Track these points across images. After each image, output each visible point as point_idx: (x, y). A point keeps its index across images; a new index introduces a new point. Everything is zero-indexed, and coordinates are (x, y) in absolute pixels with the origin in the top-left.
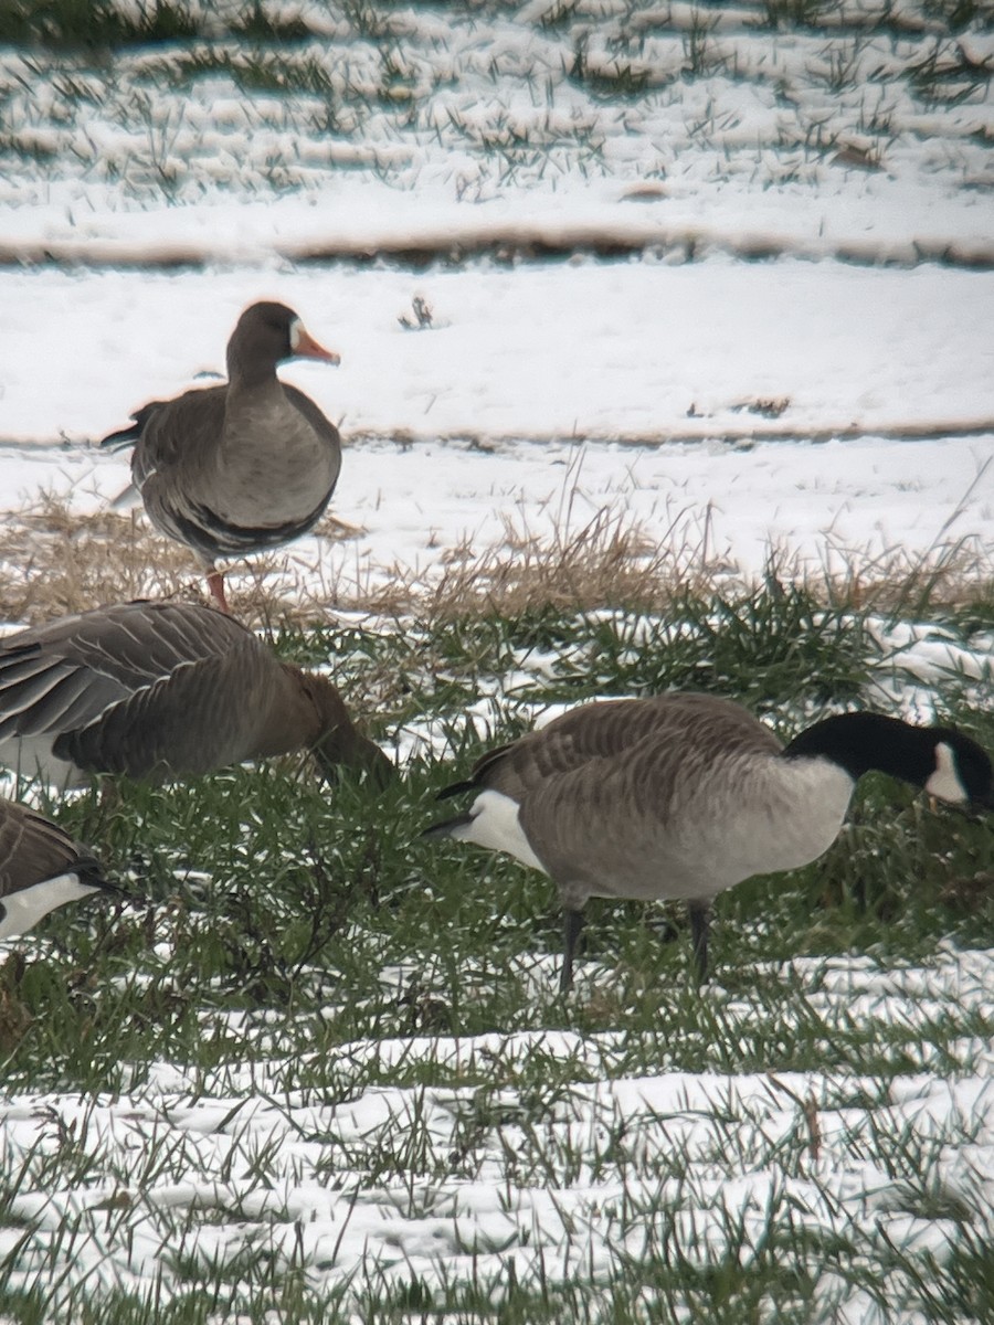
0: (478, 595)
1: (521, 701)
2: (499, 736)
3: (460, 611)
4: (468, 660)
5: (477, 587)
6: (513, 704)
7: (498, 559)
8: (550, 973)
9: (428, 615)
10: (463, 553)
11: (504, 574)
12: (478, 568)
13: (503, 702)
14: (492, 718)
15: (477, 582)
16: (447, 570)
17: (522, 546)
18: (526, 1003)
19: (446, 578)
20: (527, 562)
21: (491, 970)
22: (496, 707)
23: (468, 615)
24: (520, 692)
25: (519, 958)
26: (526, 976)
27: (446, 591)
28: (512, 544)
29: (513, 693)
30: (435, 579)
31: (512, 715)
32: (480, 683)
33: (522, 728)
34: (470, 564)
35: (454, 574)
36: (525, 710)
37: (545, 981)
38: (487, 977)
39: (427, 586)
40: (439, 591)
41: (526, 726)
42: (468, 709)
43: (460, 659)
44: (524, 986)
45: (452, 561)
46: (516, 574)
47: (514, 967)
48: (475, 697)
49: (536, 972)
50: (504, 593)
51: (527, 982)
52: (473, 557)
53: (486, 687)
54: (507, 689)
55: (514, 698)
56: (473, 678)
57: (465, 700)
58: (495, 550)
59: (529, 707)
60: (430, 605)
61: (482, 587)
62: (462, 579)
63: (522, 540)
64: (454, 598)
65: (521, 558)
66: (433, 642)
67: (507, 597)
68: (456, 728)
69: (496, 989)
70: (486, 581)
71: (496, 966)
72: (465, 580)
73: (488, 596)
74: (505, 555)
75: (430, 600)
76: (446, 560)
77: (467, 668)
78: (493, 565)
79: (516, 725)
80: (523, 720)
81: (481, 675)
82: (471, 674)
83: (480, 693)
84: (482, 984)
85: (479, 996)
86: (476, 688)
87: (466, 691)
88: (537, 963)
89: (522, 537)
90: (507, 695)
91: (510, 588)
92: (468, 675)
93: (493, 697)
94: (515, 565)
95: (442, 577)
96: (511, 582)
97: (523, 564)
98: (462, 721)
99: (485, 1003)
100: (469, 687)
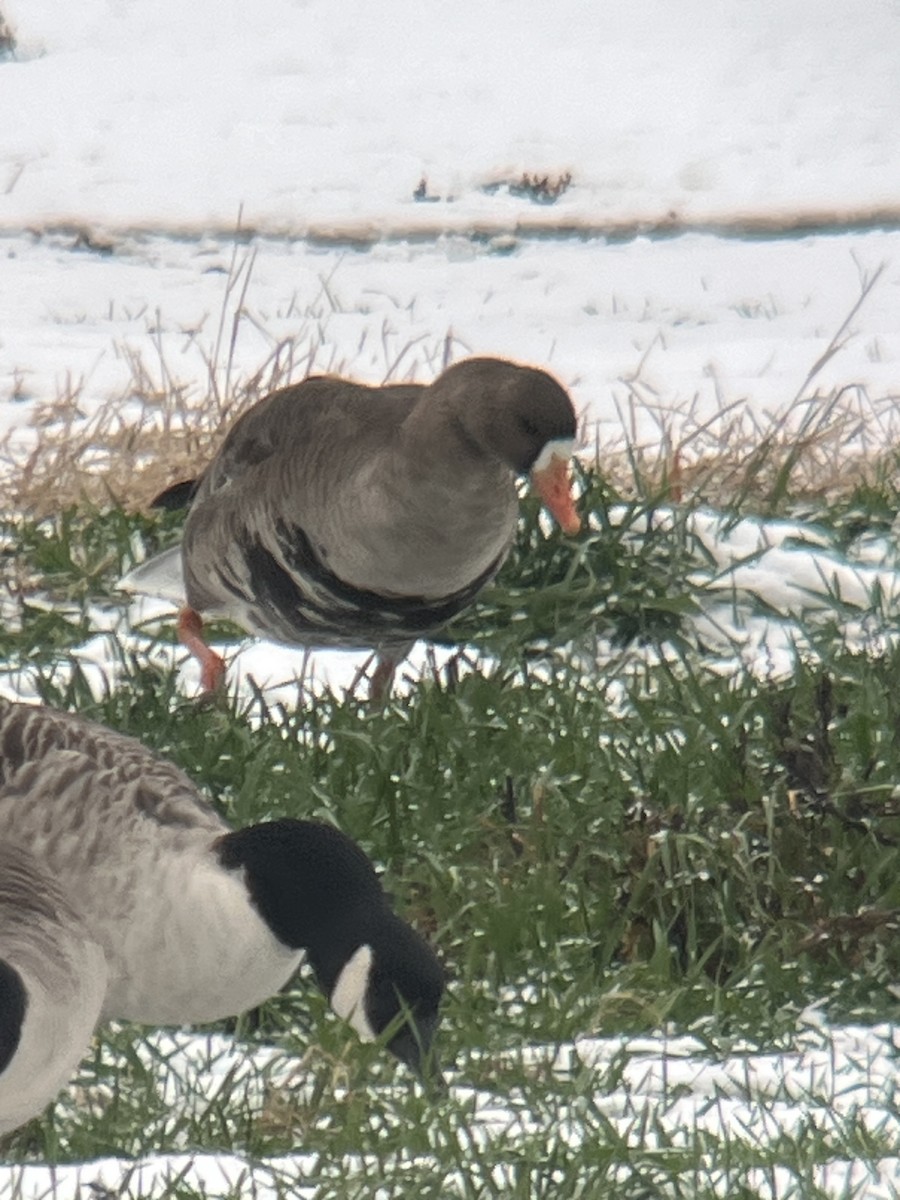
0: (91, 475)
1: (157, 638)
2: (124, 695)
3: (61, 498)
4: (76, 575)
5: (87, 464)
6: (144, 644)
7: (120, 419)
8: (200, 1065)
9: (11, 506)
10: (66, 410)
11: (130, 441)
12: (90, 433)
13: (128, 642)
14: (112, 666)
15: (89, 454)
16: (42, 437)
17: (158, 401)
18: (166, 1110)
19: (40, 450)
20: (167, 423)
21: (108, 1060)
22: (118, 650)
23: (75, 507)
24: (154, 627)
25: (153, 1040)
26: (163, 1069)
27: (40, 470)
28: (143, 396)
29: (144, 629)
30: (23, 450)
31: (142, 661)
32: (94, 613)
33: (158, 681)
34: (77, 426)
35: (52, 442)
36: (163, 653)
37: (192, 1078)
38: (101, 1070)
39: (9, 460)
40: (28, 470)
41: (163, 680)
42: (74, 652)
43: (63, 575)
44: (160, 1087)
45: (50, 422)
46: (150, 443)
47: (143, 1053)
48: (85, 634)
49: (178, 1062)
50: (130, 472)
51: (165, 1080)
52: (82, 416)
53: (102, 619)
54: (135, 620)
55: (146, 635)
56: (82, 605)
57: (69, 638)
58: (116, 405)
59: (169, 649)
60: (14, 492)
61: (96, 462)
62: (63, 450)
63: (160, 390)
64: (54, 479)
65: (158, 418)
66: (20, 549)
67: (135, 478)
68: (55, 681)
69: (116, 1089)
70: (102, 454)
71: (116, 1053)
72: (70, 453)
73: (104, 477)
74: (133, 413)
75: (15, 484)
76: (40, 421)
77: (72, 590)
78: (114, 428)
79: (148, 677)
80: (160, 670)
81: (94, 602)
82: (79, 599)
83: (92, 628)
84: (94, 1082)
85: (89, 1100)
86: (87, 620)
87: (71, 625)
88: (180, 1048)
89: (159, 384)
90: (135, 631)
91: (141, 464)
92: (74, 600)
93: (112, 633)
94: (147, 428)
95: (32, 448)
96: (143, 455)
97: (161, 427)
98: (65, 671)
99: (99, 1112)
100: (75, 619)
